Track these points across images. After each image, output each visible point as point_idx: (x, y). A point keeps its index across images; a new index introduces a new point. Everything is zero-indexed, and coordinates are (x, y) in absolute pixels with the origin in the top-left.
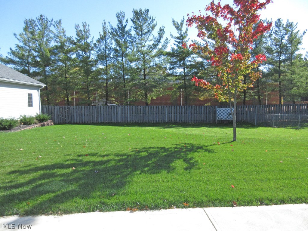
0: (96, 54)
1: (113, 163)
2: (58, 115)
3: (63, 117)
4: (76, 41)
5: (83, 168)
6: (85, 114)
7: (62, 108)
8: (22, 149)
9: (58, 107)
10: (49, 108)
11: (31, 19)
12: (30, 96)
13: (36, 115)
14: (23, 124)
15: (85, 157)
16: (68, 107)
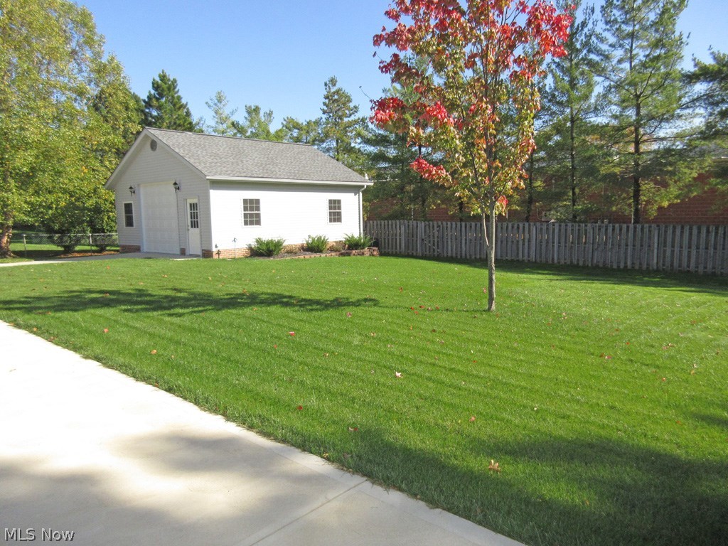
3: (430, 245)
7: (429, 227)
12: (335, 206)
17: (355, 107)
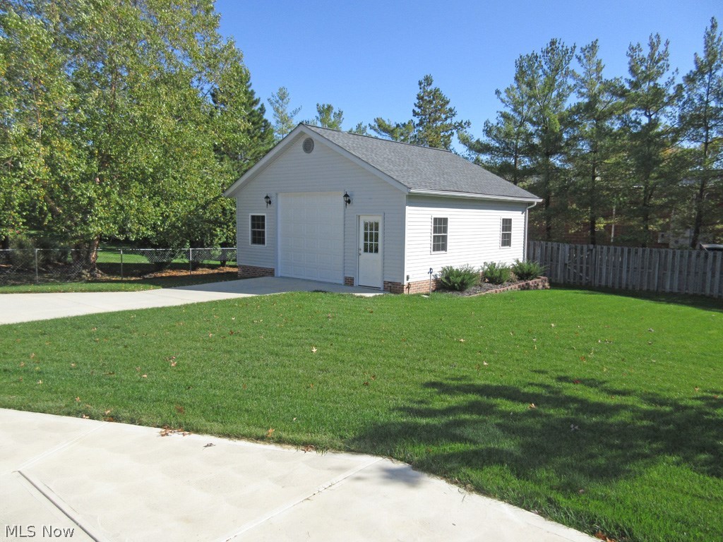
0: (677, 114)
1: (624, 416)
2: (566, 264)
3: (575, 271)
4: (627, 86)
5: (552, 411)
6: (628, 268)
7: (576, 249)
8: (462, 340)
9: (567, 247)
10: (546, 248)
11: (530, 55)
12: (507, 224)
13: (515, 263)
14: (487, 280)
15: (572, 385)
16: (588, 247)
17: (451, 110)
